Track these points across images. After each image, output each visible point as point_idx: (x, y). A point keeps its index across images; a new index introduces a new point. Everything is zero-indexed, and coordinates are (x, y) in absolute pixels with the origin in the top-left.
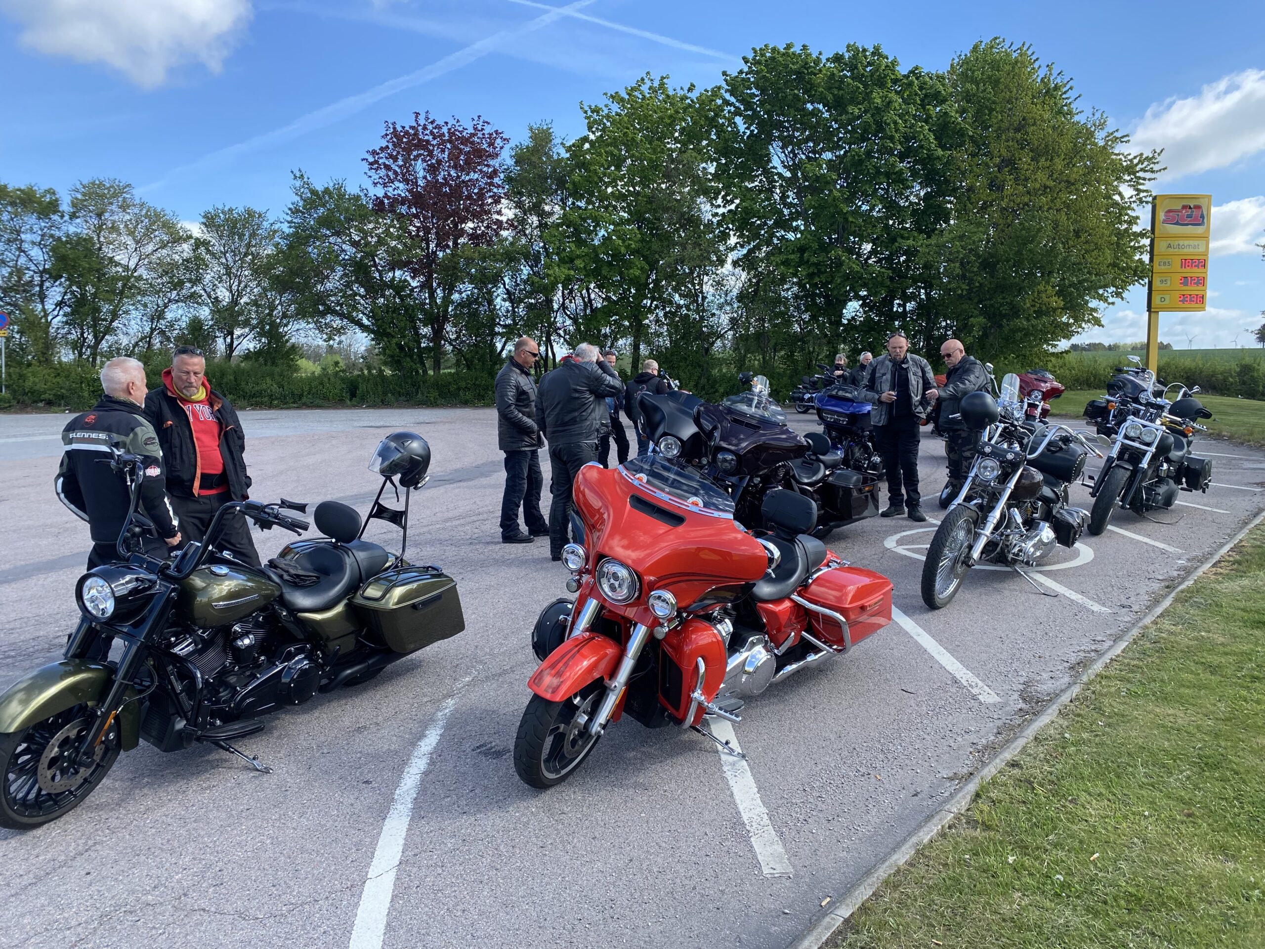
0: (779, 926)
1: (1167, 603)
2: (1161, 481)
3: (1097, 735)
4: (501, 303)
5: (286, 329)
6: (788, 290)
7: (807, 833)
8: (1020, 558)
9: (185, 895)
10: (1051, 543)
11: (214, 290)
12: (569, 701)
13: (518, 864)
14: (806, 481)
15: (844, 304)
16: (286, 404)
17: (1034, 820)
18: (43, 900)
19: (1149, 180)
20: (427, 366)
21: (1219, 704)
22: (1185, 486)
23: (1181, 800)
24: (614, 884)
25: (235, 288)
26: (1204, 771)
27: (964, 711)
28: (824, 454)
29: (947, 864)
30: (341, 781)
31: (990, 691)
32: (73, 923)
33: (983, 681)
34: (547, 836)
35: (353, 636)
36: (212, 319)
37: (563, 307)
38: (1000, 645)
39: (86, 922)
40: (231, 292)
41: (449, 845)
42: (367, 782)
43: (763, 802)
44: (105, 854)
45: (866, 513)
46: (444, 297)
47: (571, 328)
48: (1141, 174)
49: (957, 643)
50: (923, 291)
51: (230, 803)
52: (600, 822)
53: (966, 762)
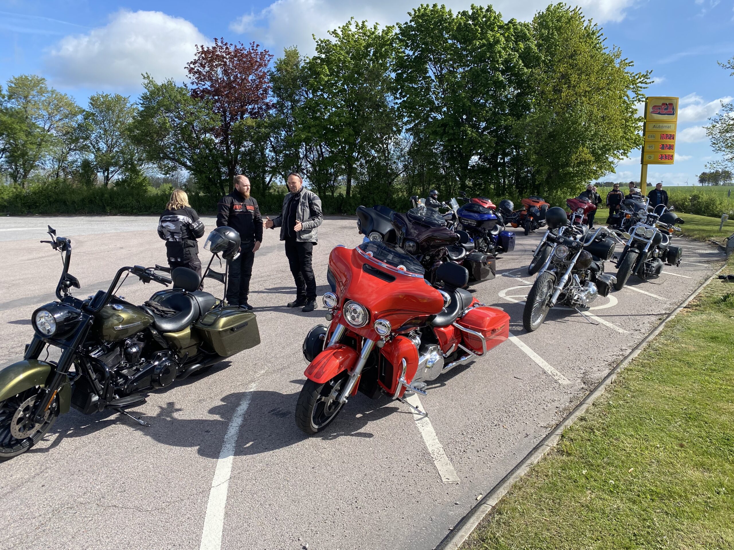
0: (453, 511)
1: (661, 328)
2: (654, 259)
3: (627, 402)
4: (269, 153)
5: (140, 167)
6: (437, 149)
7: (466, 458)
8: (578, 303)
9: (103, 498)
10: (595, 294)
11: (97, 144)
12: (328, 383)
13: (300, 478)
14: (455, 258)
15: (469, 158)
16: (141, 212)
17: (596, 450)
18: (17, 502)
19: (644, 88)
20: (226, 191)
21: (694, 385)
22: (667, 262)
23: (677, 438)
24: (356, 488)
25: (109, 142)
26: (688, 422)
27: (551, 389)
28: (465, 243)
29: (548, 475)
30: (191, 431)
31: (565, 378)
32: (37, 515)
33: (561, 372)
34: (316, 461)
35: (195, 346)
36: (96, 161)
37: (306, 156)
38: (568, 352)
39: (45, 514)
40: (107, 145)
41: (259, 467)
42: (207, 431)
43: (440, 441)
44: (53, 474)
45: (488, 277)
46: (235, 150)
47: (311, 169)
48: (639, 85)
49: (544, 351)
50: (514, 150)
51: (126, 444)
52: (346, 453)
53: (554, 418)
